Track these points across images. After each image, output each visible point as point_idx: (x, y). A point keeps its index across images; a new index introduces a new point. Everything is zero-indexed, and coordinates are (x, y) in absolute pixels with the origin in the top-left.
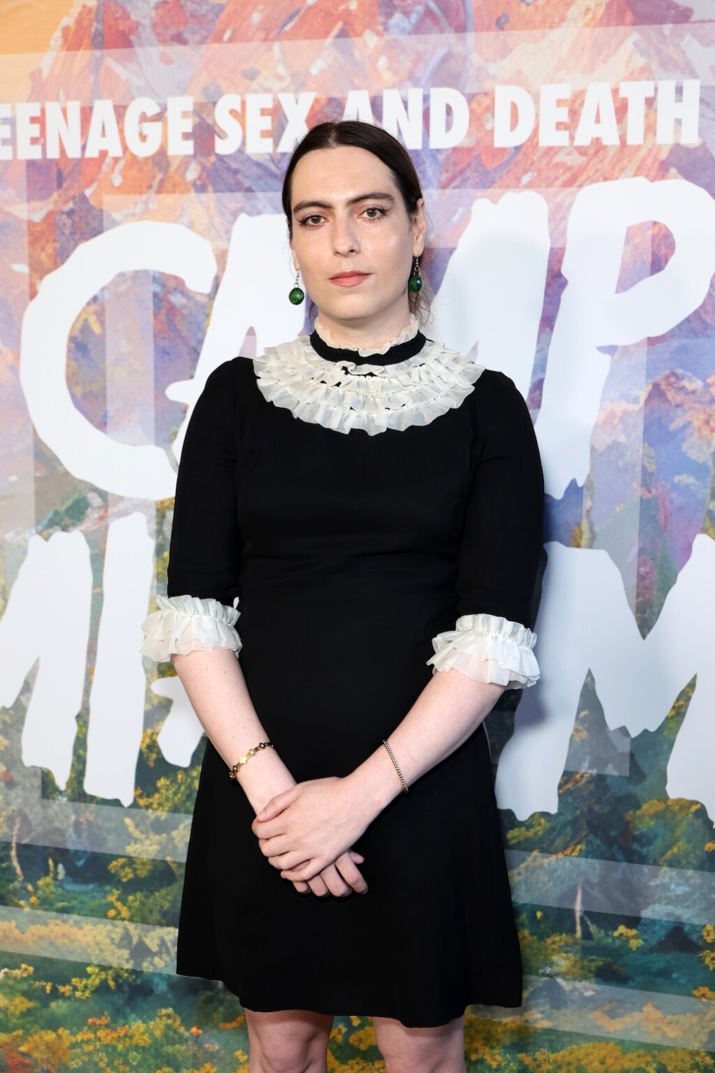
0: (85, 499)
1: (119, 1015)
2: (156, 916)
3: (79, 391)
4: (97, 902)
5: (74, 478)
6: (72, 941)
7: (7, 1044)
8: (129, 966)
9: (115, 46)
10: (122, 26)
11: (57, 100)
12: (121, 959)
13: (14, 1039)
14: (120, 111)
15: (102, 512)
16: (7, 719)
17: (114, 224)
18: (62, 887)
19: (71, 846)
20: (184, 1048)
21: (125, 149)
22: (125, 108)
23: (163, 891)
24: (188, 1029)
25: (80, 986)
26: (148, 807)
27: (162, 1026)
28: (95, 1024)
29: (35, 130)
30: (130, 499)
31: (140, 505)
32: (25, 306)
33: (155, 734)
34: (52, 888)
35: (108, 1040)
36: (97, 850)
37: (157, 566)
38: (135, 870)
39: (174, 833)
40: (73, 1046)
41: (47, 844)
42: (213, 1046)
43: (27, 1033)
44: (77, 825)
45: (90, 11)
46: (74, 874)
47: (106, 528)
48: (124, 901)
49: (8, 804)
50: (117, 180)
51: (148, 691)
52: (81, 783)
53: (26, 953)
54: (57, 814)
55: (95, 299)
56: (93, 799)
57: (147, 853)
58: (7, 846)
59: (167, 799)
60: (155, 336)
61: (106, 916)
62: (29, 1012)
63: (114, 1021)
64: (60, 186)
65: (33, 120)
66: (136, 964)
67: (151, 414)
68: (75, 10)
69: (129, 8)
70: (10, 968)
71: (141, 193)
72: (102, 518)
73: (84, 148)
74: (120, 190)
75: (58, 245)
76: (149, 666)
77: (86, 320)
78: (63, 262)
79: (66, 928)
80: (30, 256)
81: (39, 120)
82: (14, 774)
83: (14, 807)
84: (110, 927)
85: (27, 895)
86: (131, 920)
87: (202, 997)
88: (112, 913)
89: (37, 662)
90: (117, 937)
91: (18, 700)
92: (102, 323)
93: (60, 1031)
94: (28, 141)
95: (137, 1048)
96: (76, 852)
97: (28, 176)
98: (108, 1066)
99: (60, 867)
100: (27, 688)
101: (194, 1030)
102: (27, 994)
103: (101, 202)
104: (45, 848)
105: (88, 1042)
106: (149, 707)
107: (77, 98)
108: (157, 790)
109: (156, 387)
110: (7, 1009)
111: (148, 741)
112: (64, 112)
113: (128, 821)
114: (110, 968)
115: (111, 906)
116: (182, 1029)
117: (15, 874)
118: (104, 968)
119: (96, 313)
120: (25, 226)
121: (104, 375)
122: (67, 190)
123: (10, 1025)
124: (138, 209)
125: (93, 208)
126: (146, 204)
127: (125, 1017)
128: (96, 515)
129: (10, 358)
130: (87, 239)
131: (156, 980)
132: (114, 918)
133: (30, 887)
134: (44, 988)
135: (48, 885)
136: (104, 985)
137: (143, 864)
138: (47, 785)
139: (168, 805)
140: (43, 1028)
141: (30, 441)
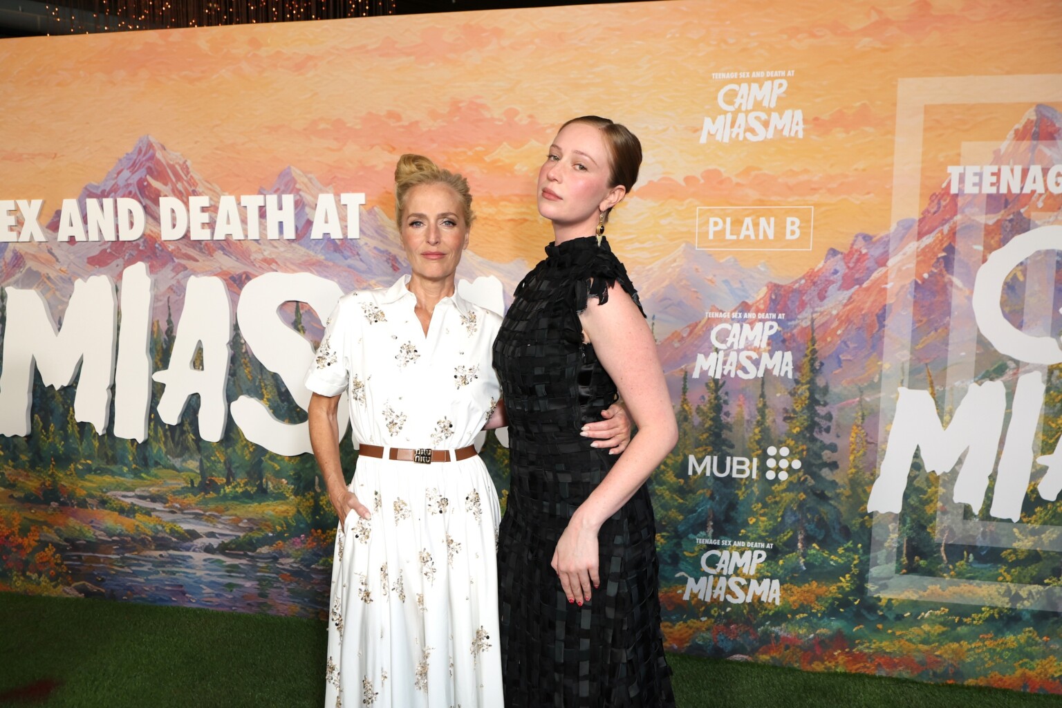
0: (1006, 364)
1: (999, 632)
2: (1028, 579)
3: (1007, 309)
4: (992, 573)
5: (999, 354)
6: (974, 594)
7: (927, 651)
8: (1008, 606)
9: (1045, 139)
10: (1050, 129)
11: (1008, 164)
12: (1004, 603)
13: (932, 648)
14: (1045, 172)
15: (1015, 371)
16: (946, 478)
17: (1036, 226)
18: (971, 566)
19: (978, 544)
20: (1038, 648)
21: (1046, 189)
22: (1048, 169)
23: (1033, 566)
24: (1041, 638)
25: (977, 618)
26: (1028, 522)
27: (1025, 637)
28: (983, 638)
29: (994, 179)
30: (1033, 364)
31: (1038, 367)
32: (979, 266)
33: (1037, 484)
34: (965, 567)
35: (989, 647)
36: (995, 545)
37: (1046, 398)
38: (1017, 555)
39: (1043, 536)
40: (969, 650)
41: (964, 543)
42: (1055, 646)
43: (941, 644)
44: (984, 534)
45: (1032, 121)
46: (979, 559)
47: (1017, 379)
48: (1008, 571)
49: (942, 523)
50: (1040, 205)
51: (1034, 462)
52: (988, 511)
53: (944, 601)
54: (971, 527)
55: (1021, 264)
56: (995, 519)
57: (1025, 546)
58: (939, 545)
59: (1040, 518)
60: (1056, 282)
61: (996, 580)
62: (943, 633)
63: (996, 635)
64: (1006, 207)
65: (993, 174)
66: (1012, 604)
67: (1050, 321)
68: (1023, 121)
69: (1055, 121)
70: (933, 610)
71: (1054, 211)
72: (1015, 374)
73: (1022, 189)
74: (1042, 209)
75: (1002, 236)
76: (1035, 449)
77: (1015, 274)
78: (1004, 245)
79: (971, 587)
80: (984, 242)
81: (997, 174)
82: (947, 507)
83: (945, 524)
84: (998, 586)
85: (948, 571)
86: (1012, 582)
87: (1051, 621)
88: (1001, 578)
89: (968, 448)
90: (1002, 591)
91: (954, 468)
92: (1025, 276)
93: (962, 642)
94: (989, 185)
95: (1008, 649)
96: (982, 547)
97: (987, 202)
98: (989, 659)
99: (971, 555)
100: (960, 462)
101: (1045, 638)
102: (941, 624)
103: (1030, 215)
104: (962, 545)
105: (978, 648)
106: (1034, 470)
107: (1019, 164)
108: (1035, 513)
109: (1054, 308)
110: (929, 632)
111: (1031, 488)
112: (1012, 171)
113: (1015, 530)
114: (996, 607)
115: (1001, 574)
116: (1037, 638)
117: (942, 560)
118: (992, 608)
119: (1021, 270)
120: (983, 227)
121: (1023, 301)
122: (1010, 209)
123: (931, 641)
124: (1052, 219)
125: (1024, 218)
126: (1057, 217)
127: (1003, 634)
128: (1011, 372)
129: (967, 293)
130: (1020, 234)
131: (1024, 613)
132: (1001, 581)
133: (951, 567)
134: (954, 620)
135: (962, 565)
136: (992, 616)
137: (1023, 552)
138: (967, 512)
139: (1041, 520)
140: (950, 641)
141: (975, 335)
